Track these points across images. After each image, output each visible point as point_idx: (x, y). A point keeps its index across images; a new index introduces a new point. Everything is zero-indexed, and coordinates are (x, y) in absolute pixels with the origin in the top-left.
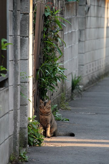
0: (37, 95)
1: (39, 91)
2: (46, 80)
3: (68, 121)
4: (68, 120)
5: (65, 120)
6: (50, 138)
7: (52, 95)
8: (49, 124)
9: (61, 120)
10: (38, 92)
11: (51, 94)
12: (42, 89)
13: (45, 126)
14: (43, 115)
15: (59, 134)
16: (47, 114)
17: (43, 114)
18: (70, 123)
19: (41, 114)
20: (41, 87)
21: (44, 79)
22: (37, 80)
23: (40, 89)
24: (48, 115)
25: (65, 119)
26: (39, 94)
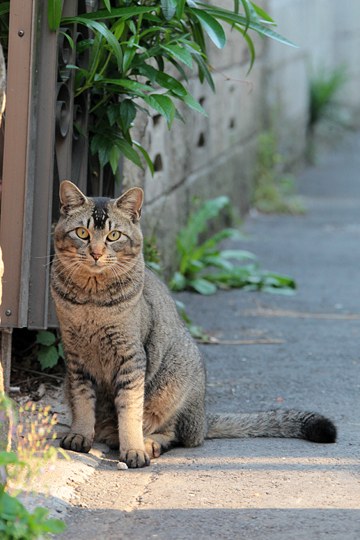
0: (59, 138)
1: (78, 115)
2: (120, 29)
3: (288, 292)
4: (292, 285)
5: (274, 286)
6: (146, 464)
7: (202, 142)
8: (130, 363)
9: (249, 283)
10: (69, 117)
11: (196, 139)
12: (96, 98)
13: (108, 377)
14: (81, 298)
15: (218, 426)
16: (113, 290)
17: (82, 290)
18: (300, 306)
19: (65, 297)
20: (89, 84)
21: (110, 25)
22: (52, 31)
23: (79, 100)
24: (122, 299)
25: (271, 281)
26: (76, 132)
